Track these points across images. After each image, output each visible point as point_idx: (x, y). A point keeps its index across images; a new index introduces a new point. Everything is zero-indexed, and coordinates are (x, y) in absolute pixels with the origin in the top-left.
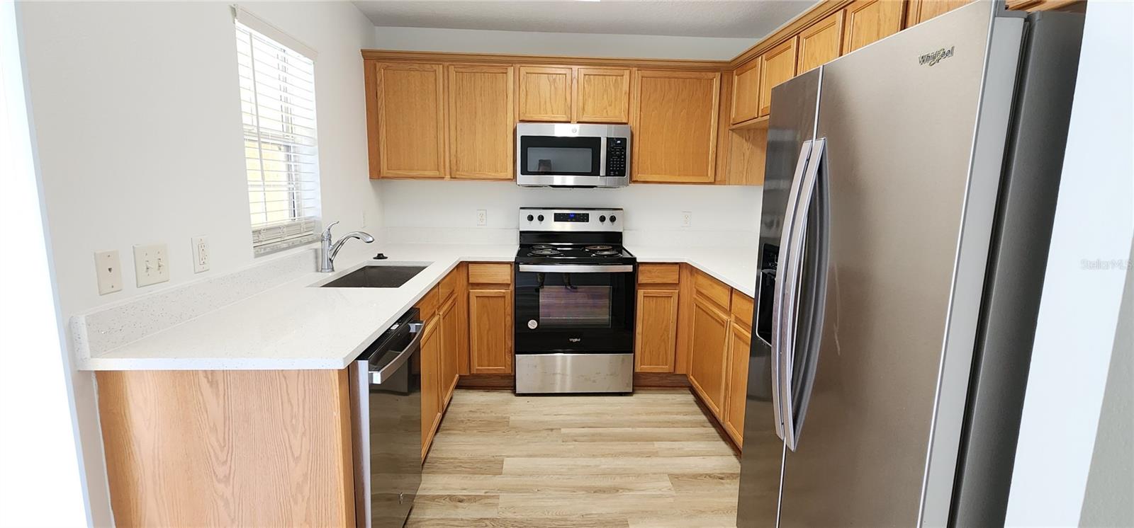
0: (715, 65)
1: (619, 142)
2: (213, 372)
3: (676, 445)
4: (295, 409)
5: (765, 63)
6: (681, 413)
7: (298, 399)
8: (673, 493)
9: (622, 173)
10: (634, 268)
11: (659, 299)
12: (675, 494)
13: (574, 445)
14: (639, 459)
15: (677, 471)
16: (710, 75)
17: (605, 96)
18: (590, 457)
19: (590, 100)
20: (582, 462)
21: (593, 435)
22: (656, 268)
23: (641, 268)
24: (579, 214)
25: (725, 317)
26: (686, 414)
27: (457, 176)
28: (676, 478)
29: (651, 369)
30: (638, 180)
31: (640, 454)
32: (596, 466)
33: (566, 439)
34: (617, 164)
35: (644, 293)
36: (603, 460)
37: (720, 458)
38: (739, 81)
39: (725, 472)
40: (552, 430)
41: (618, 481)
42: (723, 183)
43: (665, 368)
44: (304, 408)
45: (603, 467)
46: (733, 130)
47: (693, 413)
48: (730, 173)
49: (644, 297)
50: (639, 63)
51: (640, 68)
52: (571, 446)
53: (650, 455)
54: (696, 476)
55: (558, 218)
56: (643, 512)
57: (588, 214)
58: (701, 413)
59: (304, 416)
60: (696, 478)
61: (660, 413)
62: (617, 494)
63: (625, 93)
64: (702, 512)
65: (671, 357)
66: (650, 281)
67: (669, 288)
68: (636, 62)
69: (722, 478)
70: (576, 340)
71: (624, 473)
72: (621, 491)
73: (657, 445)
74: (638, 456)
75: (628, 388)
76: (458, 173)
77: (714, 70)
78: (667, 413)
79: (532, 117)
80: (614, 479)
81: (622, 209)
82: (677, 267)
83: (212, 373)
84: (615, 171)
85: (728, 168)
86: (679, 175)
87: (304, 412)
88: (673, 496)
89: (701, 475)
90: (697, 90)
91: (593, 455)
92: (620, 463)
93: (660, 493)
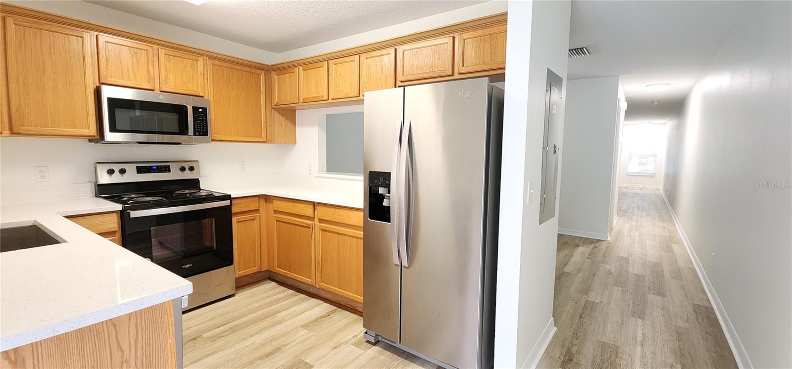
0: (261, 65)
1: (200, 110)
2: (16, 350)
3: (290, 311)
4: (126, 353)
5: (302, 72)
6: (278, 293)
7: (130, 342)
8: (312, 334)
9: (205, 133)
10: (231, 202)
11: (247, 222)
12: (314, 334)
13: (223, 340)
14: (275, 327)
15: (303, 323)
16: (259, 72)
17: (184, 74)
18: (243, 341)
19: (171, 76)
20: (239, 346)
21: (231, 328)
22: (244, 200)
23: (233, 202)
24: (161, 166)
25: (310, 222)
26: (280, 293)
27: (21, 132)
28: (306, 326)
29: (246, 272)
30: (216, 139)
31: (274, 325)
32: (252, 344)
33: (213, 339)
34: (200, 127)
35: (237, 219)
36: (253, 338)
37: (319, 307)
38: (278, 79)
39: (327, 312)
40: (195, 339)
41: (275, 345)
42: (271, 142)
43: (254, 269)
44: (136, 349)
45: (257, 342)
46: (274, 109)
47: (284, 292)
48: (274, 136)
49: (237, 222)
50: (210, 54)
51: (210, 57)
52: (221, 342)
53: (281, 322)
54: (316, 320)
55: (140, 170)
56: (305, 351)
57: (169, 166)
58: (288, 289)
59: (136, 357)
60: (316, 321)
61: (264, 298)
62: (282, 350)
63: (201, 74)
64: (334, 335)
65: (258, 261)
66: (240, 211)
67: (253, 213)
68: (207, 53)
69: (329, 315)
70: (188, 266)
71: (274, 339)
72: (282, 348)
73: (279, 315)
74: (274, 326)
75: (233, 291)
76: (22, 128)
77: (261, 69)
78: (267, 297)
79: (114, 81)
80: (272, 344)
81: (198, 161)
82: (257, 199)
83: (15, 353)
84: (199, 132)
85: (273, 132)
86: (244, 137)
87: (136, 353)
88: (314, 335)
89: (317, 319)
90: (251, 80)
91: (244, 339)
92: (266, 335)
93: (304, 338)
